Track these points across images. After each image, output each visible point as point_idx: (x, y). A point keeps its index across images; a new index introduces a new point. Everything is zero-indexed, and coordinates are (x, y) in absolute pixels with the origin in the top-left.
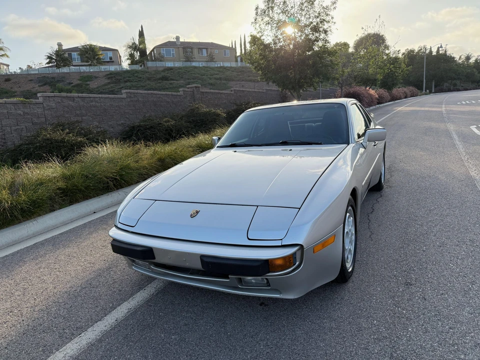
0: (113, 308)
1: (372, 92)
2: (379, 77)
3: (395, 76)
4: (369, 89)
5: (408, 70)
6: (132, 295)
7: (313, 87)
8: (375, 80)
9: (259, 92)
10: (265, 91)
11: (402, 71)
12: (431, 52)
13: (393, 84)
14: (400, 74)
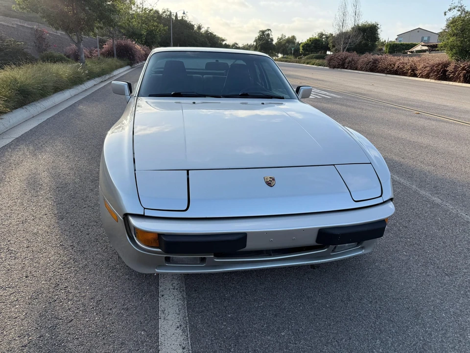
0: (154, 336)
1: (138, 47)
2: (144, 33)
3: (153, 34)
4: (135, 43)
5: (165, 30)
6: (156, 308)
7: (93, 32)
8: (141, 35)
9: (8, 26)
10: (15, 26)
11: (159, 30)
12: (176, 16)
13: (152, 42)
14: (158, 32)
